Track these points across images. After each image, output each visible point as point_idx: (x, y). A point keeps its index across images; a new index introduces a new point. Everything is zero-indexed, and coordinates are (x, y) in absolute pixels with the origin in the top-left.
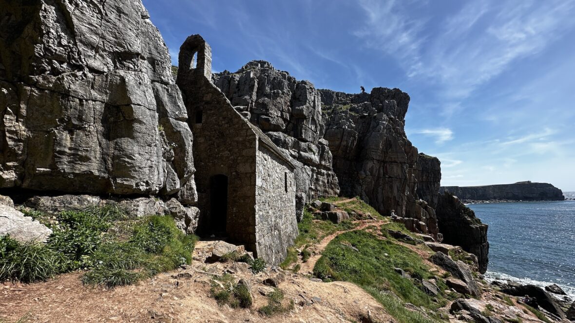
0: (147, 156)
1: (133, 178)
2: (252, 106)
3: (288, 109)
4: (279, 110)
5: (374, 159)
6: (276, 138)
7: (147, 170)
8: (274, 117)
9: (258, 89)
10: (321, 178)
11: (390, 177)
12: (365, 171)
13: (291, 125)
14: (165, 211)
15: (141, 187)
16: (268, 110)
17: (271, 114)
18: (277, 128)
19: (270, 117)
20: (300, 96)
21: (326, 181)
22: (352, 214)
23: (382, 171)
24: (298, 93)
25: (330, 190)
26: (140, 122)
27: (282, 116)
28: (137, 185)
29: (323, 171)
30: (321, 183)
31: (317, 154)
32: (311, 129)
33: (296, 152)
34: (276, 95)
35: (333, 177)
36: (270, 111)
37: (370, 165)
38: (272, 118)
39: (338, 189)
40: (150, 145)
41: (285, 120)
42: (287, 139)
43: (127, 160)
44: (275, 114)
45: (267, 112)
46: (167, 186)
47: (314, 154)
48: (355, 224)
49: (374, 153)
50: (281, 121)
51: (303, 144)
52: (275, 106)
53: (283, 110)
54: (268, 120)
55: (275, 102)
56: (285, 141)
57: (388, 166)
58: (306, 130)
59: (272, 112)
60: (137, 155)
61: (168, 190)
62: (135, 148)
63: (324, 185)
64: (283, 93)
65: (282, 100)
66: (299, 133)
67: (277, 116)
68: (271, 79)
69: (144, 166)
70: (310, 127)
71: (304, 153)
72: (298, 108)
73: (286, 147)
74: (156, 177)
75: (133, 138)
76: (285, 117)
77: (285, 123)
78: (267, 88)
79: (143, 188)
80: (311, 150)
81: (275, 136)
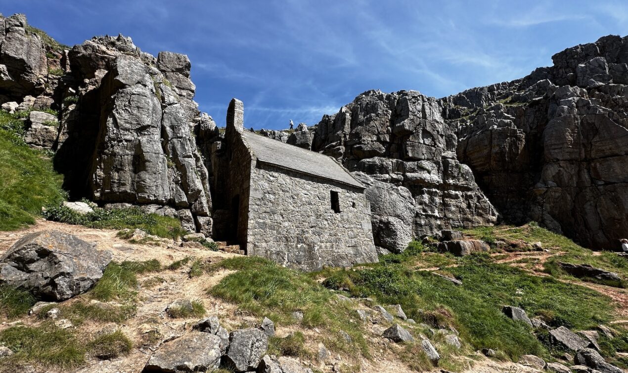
0: (154, 180)
1: (146, 192)
2: (346, 139)
3: (388, 130)
4: (374, 134)
5: (558, 160)
6: (370, 165)
7: (154, 188)
8: (368, 143)
9: (352, 121)
10: (453, 202)
11: (607, 183)
12: (545, 183)
13: (393, 146)
14: (175, 215)
15: (151, 198)
16: (361, 138)
17: (364, 141)
18: (373, 153)
19: (363, 144)
20: (401, 111)
21: (464, 205)
22: (496, 244)
23: (587, 176)
24: (399, 108)
25: (476, 217)
26: (149, 161)
27: (379, 140)
28: (148, 196)
29: (453, 192)
30: (453, 209)
31: (434, 171)
32: (424, 143)
33: (400, 174)
34: (369, 120)
35: (479, 198)
36: (363, 138)
37: (551, 171)
38: (365, 144)
39: (493, 215)
40: (155, 174)
41: (384, 143)
42: (384, 163)
43: (142, 183)
44: (370, 139)
45: (359, 140)
46: (176, 200)
47: (429, 172)
48: (495, 257)
49: (556, 151)
50: (377, 145)
51: (409, 164)
52: (368, 131)
53: (379, 133)
54: (361, 148)
55: (368, 127)
56: (383, 165)
57: (598, 165)
58: (413, 146)
59: (365, 139)
60: (148, 180)
61: (177, 202)
62: (146, 176)
63: (461, 210)
64: (377, 115)
65: (377, 123)
66: (404, 153)
67: (372, 141)
68: (364, 106)
69: (152, 185)
70: (422, 141)
71: (412, 174)
72: (399, 125)
73: (385, 172)
74: (161, 192)
75: (146, 171)
76: (382, 139)
77: (384, 146)
78: (360, 117)
79: (152, 198)
80: (422, 169)
81: (369, 162)
